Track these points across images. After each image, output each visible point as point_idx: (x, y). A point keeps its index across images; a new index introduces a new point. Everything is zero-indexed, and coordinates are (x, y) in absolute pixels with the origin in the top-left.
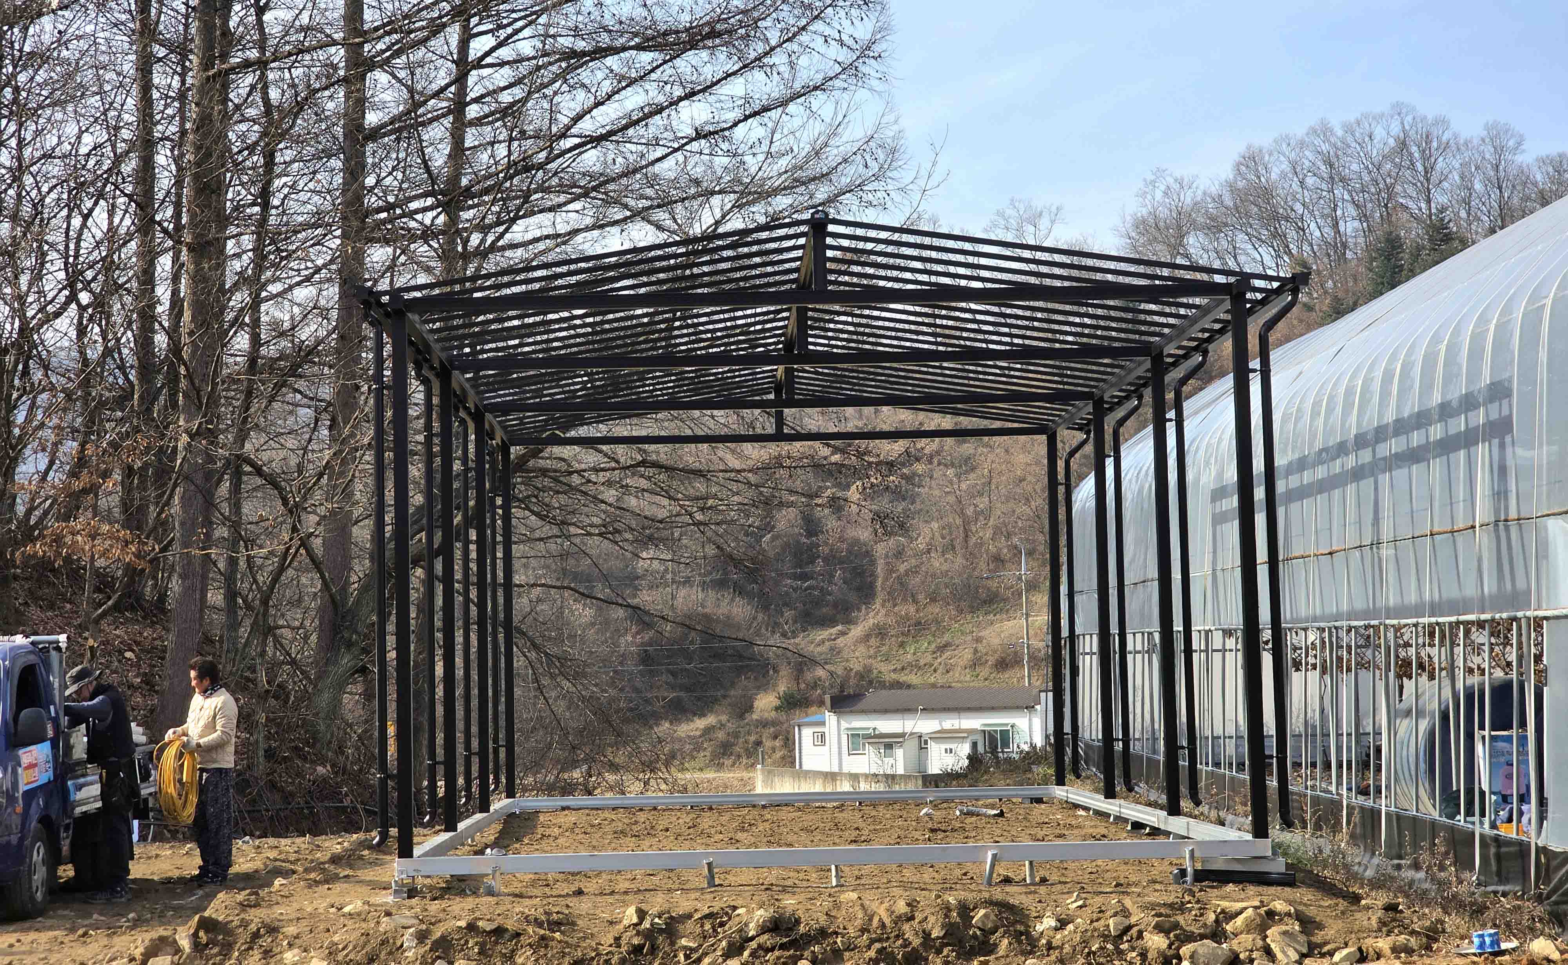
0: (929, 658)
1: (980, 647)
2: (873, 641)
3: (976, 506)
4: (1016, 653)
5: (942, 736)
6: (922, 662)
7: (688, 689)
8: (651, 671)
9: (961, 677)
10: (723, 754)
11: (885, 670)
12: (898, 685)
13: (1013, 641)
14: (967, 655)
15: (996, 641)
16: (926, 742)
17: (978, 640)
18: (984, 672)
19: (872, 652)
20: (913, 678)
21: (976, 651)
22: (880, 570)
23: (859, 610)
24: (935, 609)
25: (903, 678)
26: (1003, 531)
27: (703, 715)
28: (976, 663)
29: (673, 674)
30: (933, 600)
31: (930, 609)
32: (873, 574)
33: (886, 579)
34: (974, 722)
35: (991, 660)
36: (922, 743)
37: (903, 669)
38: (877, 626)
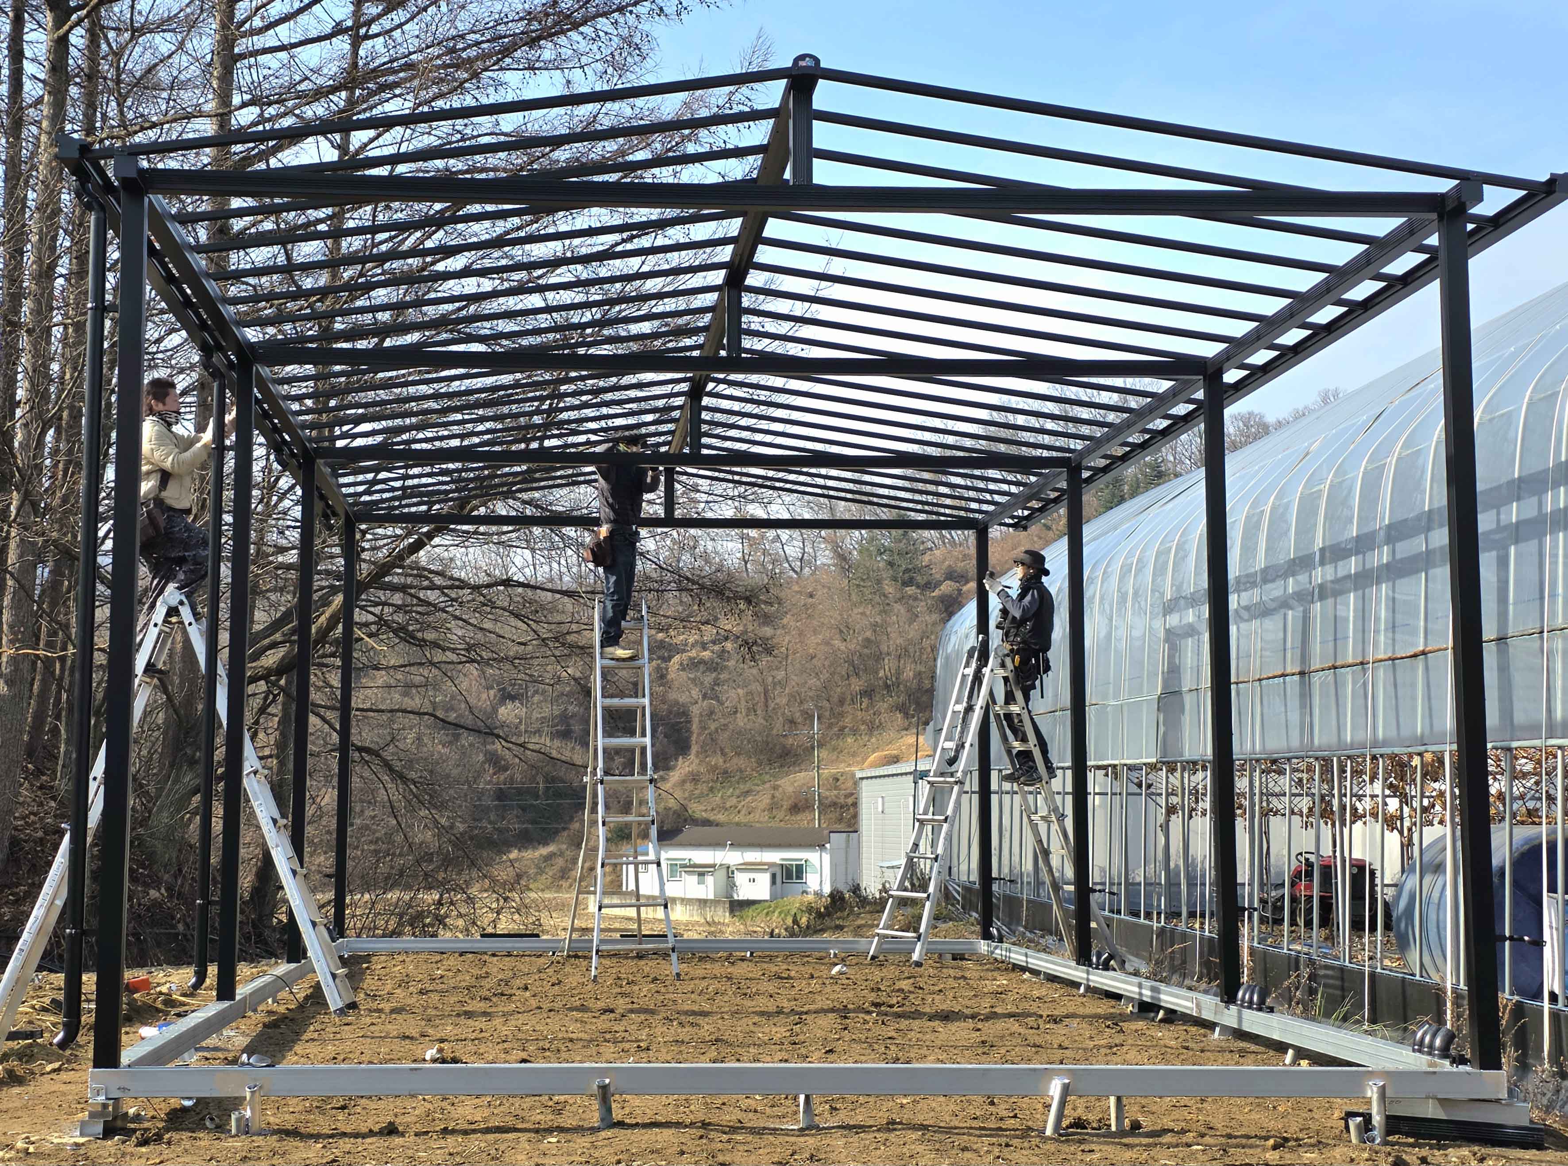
0: (733, 801)
1: (777, 794)
2: (688, 786)
3: (774, 677)
4: (806, 800)
5: (748, 867)
6: (728, 805)
7: (534, 822)
8: (505, 806)
9: (760, 818)
10: (562, 878)
11: (697, 809)
12: (707, 823)
13: (805, 788)
14: (766, 801)
15: (791, 789)
16: (733, 873)
17: (775, 788)
18: (780, 815)
19: (687, 795)
20: (721, 817)
21: (773, 797)
22: (695, 727)
23: (677, 760)
24: (740, 762)
25: (712, 817)
26: (796, 698)
27: (546, 844)
28: (773, 806)
29: (524, 809)
30: (738, 754)
31: (735, 760)
32: (689, 730)
33: (699, 735)
34: (775, 857)
35: (786, 804)
36: (729, 872)
37: (713, 809)
38: (691, 773)
